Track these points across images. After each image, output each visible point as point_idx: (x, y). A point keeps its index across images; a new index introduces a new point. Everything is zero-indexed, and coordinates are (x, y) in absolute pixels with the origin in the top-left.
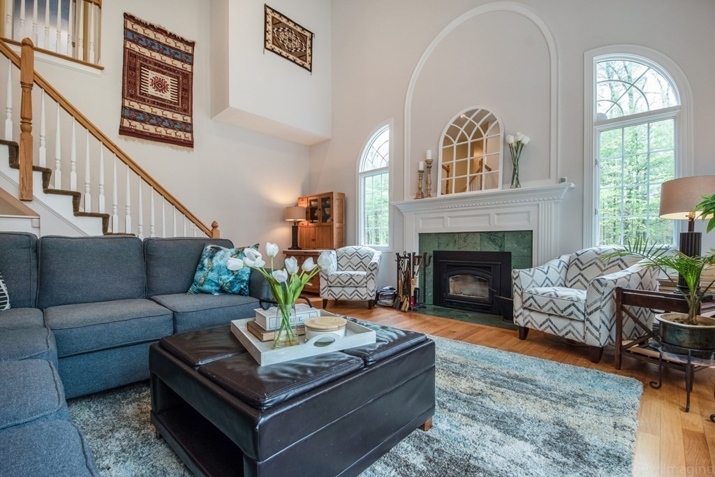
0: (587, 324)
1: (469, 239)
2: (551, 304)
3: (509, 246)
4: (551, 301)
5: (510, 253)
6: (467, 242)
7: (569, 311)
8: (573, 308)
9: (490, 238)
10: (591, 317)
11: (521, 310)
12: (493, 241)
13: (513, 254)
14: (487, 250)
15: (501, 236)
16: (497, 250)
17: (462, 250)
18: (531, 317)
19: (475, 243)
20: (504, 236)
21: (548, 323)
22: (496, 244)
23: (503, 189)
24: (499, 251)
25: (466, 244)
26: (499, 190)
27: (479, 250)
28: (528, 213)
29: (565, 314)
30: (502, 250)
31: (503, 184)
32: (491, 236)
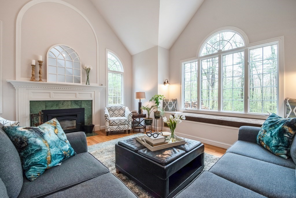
0: (129, 125)
1: (65, 103)
2: (120, 122)
3: (83, 106)
4: (120, 121)
5: (84, 109)
6: (64, 105)
7: (125, 123)
8: (126, 122)
9: (75, 103)
10: (129, 123)
11: (109, 126)
12: (77, 104)
13: (85, 109)
14: (74, 108)
15: (80, 102)
16: (79, 107)
17: (61, 108)
18: (113, 128)
19: (68, 105)
20: (81, 102)
21: (118, 127)
22: (78, 105)
23: (82, 84)
24: (79, 108)
25: (63, 106)
26: (81, 84)
27: (70, 108)
28: (91, 94)
29: (124, 124)
30: (81, 107)
31: (82, 82)
32: (76, 102)
